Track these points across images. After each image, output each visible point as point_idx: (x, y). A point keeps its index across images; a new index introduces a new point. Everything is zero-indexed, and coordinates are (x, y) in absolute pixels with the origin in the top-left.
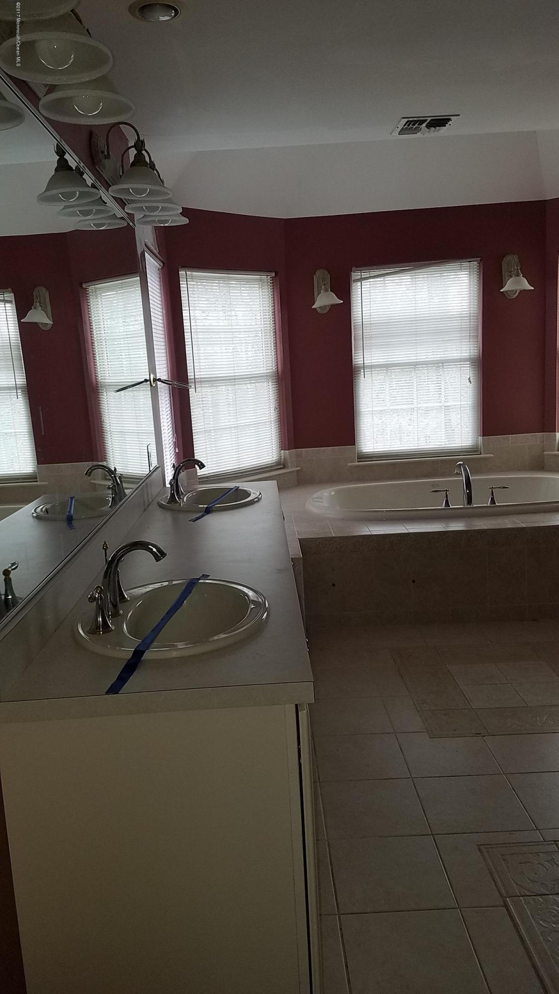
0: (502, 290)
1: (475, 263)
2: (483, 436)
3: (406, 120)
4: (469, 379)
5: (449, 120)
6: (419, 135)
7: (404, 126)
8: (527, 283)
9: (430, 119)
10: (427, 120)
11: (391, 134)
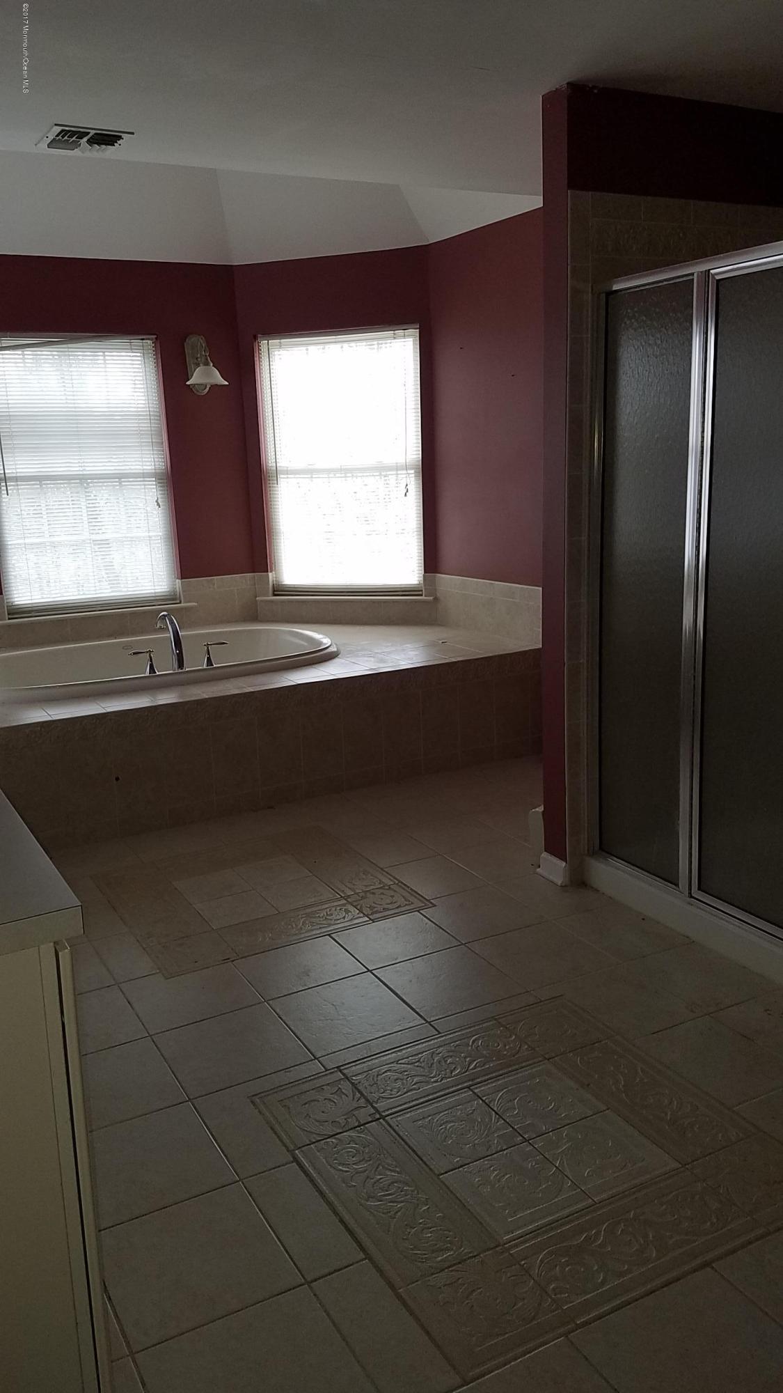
0: (188, 383)
1: (149, 341)
2: (182, 579)
3: (61, 128)
4: (157, 501)
5: (120, 138)
6: (77, 152)
7: (57, 136)
8: (220, 376)
9: (94, 132)
10: (89, 133)
11: (36, 145)
